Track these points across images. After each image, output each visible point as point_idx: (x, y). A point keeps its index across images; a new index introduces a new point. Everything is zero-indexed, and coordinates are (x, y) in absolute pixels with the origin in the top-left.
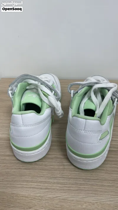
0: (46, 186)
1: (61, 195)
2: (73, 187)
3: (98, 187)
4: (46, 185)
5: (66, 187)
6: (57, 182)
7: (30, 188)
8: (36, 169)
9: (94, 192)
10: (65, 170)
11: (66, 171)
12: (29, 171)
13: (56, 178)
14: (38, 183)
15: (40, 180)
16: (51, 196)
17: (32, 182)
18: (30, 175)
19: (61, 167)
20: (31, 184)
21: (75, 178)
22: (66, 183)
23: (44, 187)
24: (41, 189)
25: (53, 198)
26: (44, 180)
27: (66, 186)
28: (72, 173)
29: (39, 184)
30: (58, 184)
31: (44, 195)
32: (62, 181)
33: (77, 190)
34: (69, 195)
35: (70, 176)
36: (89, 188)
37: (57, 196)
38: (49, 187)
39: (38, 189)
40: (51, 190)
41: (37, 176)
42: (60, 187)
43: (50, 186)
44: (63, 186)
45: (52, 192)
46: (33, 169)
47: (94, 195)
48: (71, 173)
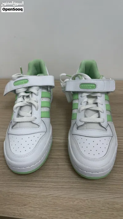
0: (41, 185)
1: (54, 193)
2: (66, 185)
6: (51, 181)
7: (25, 186)
9: (85, 190)
11: (60, 170)
13: (50, 177)
14: (33, 182)
15: (35, 179)
16: (45, 194)
17: (27, 181)
20: (27, 183)
22: (59, 182)
23: (39, 185)
24: (36, 187)
26: (39, 179)
28: (66, 172)
30: (52, 183)
31: (38, 193)
33: (70, 188)
35: (63, 175)
36: (80, 186)
38: (43, 186)
40: (45, 188)
42: (54, 186)
45: (46, 190)
47: (85, 192)
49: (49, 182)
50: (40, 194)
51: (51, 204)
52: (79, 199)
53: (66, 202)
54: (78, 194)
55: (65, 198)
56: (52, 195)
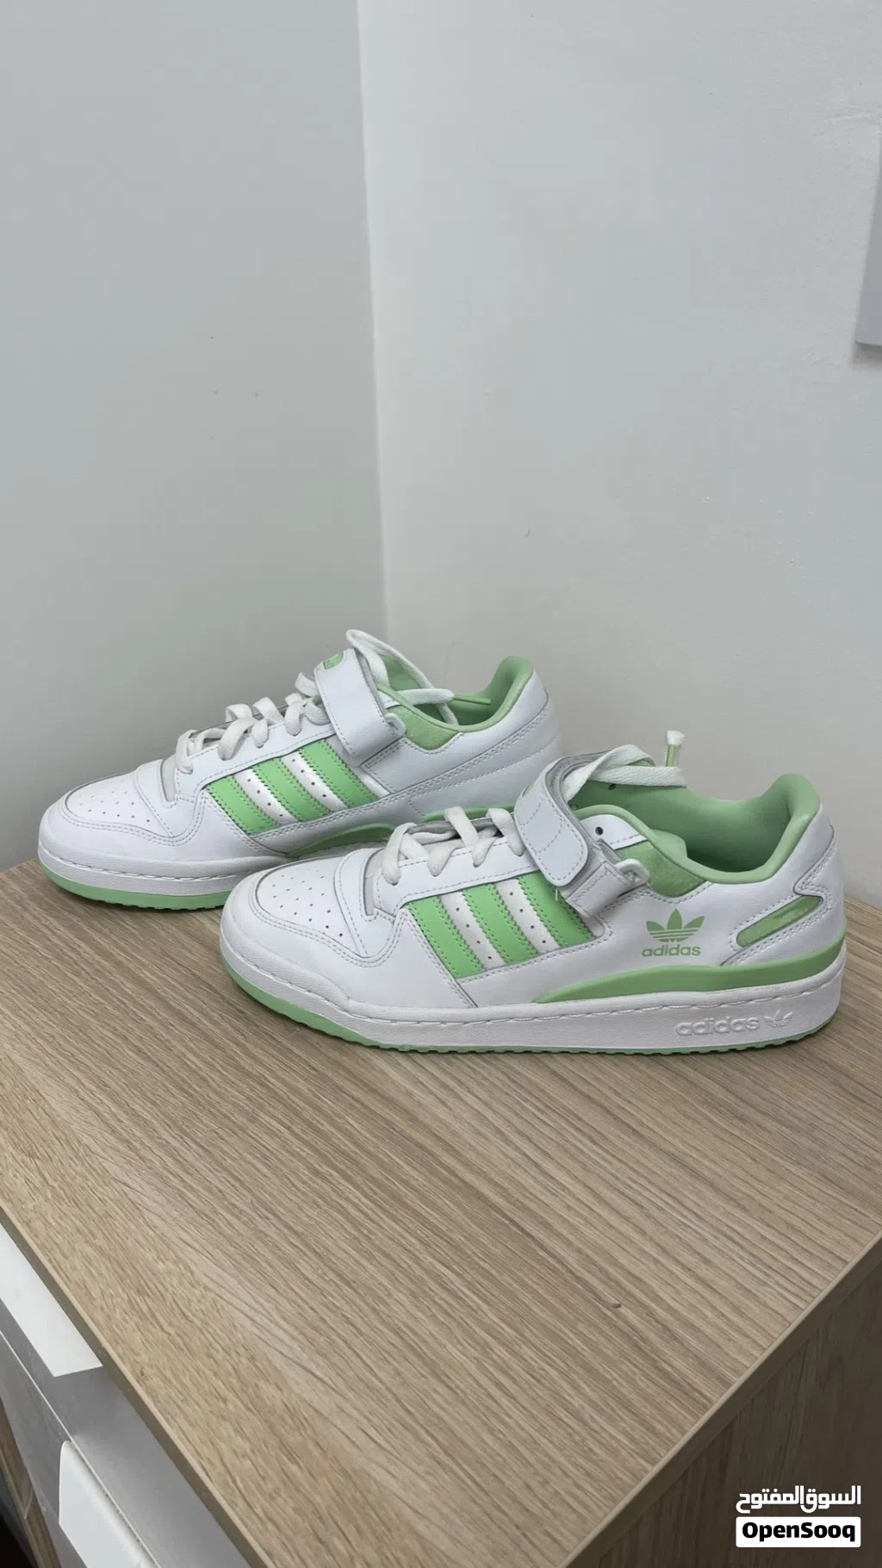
0: (134, 1135)
1: (140, 1189)
2: (198, 1196)
3: (270, 1257)
4: (138, 1134)
5: (183, 1181)
6: (174, 1148)
7: (90, 1107)
8: (164, 1072)
9: (239, 1258)
10: (241, 1134)
11: (241, 1140)
12: (141, 1062)
13: (187, 1134)
14: (126, 1112)
15: (137, 1108)
16: (113, 1169)
17: (113, 1096)
18: (131, 1075)
19: (240, 1119)
20: (106, 1101)
21: (238, 1179)
22: (192, 1170)
23: (128, 1133)
24: (114, 1131)
25: (114, 1179)
26: (149, 1117)
27: (185, 1177)
28: (249, 1157)
29: (123, 1117)
30: (172, 1156)
31: (100, 1152)
32: (191, 1159)
33: (199, 1213)
34: (162, 1205)
35: (229, 1161)
36: (239, 1234)
37: (130, 1182)
38: (137, 1145)
39: (104, 1126)
40: (133, 1154)
41: (142, 1092)
42: (165, 1169)
43: (142, 1143)
44: (180, 1172)
45: (129, 1163)
46: (157, 1066)
47: (227, 1264)
48: (245, 1154)
49: (165, 1146)
50: (101, 1160)
51: (95, 1211)
52: (187, 1267)
53: (140, 1238)
54: (201, 1249)
55: (153, 1227)
56: (126, 1189)
